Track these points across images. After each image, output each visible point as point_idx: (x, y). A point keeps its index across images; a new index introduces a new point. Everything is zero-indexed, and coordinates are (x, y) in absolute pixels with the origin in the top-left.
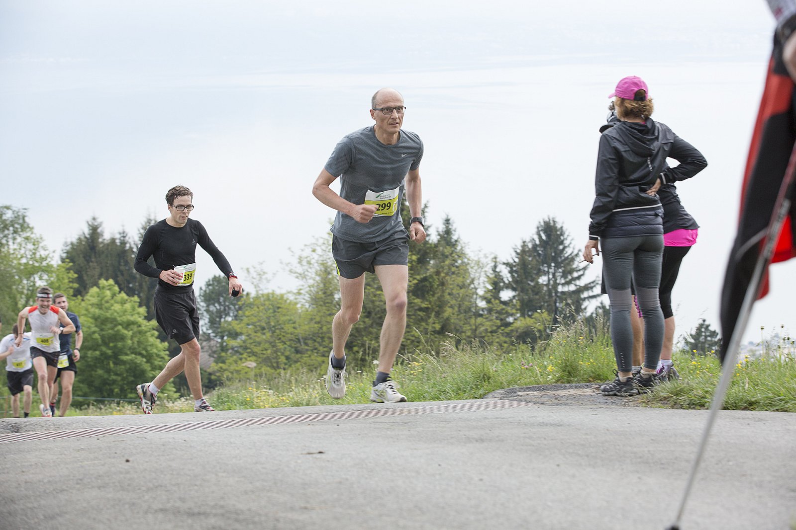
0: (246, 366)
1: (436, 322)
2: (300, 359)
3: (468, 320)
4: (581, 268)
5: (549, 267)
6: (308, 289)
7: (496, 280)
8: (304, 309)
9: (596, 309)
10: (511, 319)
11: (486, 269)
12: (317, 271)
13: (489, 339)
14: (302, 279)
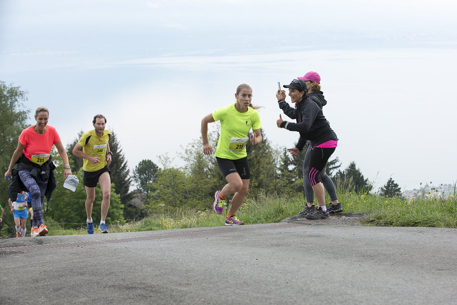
0: (159, 206)
1: (256, 181)
2: (187, 202)
3: (272, 180)
6: (190, 166)
7: (286, 160)
8: (189, 176)
9: (337, 173)
10: (294, 180)
11: (281, 154)
12: (195, 157)
13: (283, 190)
14: (188, 161)
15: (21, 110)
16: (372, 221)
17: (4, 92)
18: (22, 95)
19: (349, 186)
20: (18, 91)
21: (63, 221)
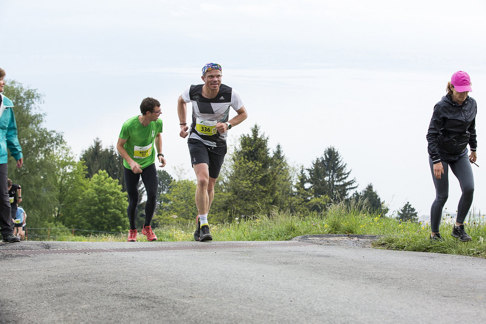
0: (172, 217)
1: (271, 198)
3: (287, 198)
4: (346, 173)
5: (330, 172)
7: (302, 177)
9: (353, 194)
10: (309, 198)
11: (298, 172)
13: (297, 208)
15: (38, 112)
16: (383, 244)
17: (21, 94)
18: (39, 97)
19: (363, 208)
20: (35, 93)
21: (73, 228)
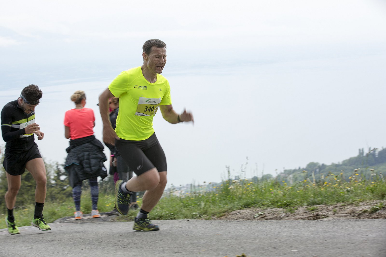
10: (65, 187)
11: (53, 168)
13: (57, 196)
